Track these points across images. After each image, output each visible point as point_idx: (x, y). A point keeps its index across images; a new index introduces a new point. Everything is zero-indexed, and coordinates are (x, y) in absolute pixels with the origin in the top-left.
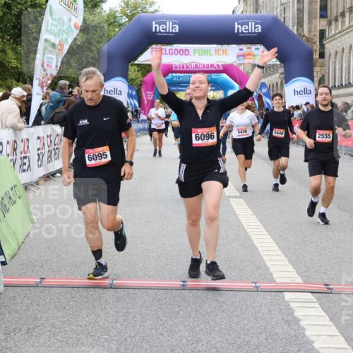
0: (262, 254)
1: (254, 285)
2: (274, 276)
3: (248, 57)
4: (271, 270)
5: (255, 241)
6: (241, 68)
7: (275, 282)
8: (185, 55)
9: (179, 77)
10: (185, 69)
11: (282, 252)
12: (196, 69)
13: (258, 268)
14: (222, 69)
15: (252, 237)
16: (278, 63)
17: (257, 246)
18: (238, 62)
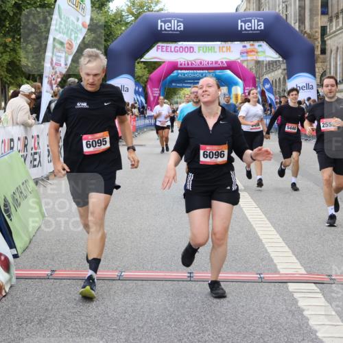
0: (266, 246)
1: (258, 276)
2: (278, 267)
3: (252, 54)
4: (275, 261)
5: (260, 233)
6: (245, 64)
7: (279, 273)
8: (190, 52)
9: (184, 74)
10: (190, 66)
11: (286, 244)
12: (201, 66)
13: (262, 260)
14: (226, 65)
15: (257, 229)
16: (281, 59)
17: (261, 237)
18: (242, 59)
